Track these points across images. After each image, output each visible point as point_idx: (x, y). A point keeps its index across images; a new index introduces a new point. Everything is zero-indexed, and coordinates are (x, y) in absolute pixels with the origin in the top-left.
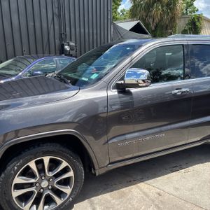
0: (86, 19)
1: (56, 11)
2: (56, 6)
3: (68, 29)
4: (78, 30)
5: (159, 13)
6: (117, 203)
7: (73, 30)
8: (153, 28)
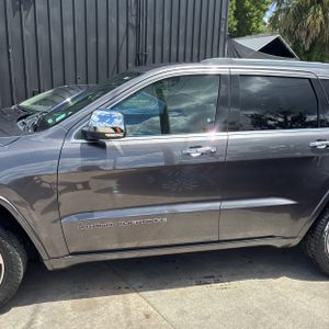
0: (182, 32)
1: (133, 21)
2: (134, 13)
3: (150, 47)
4: (166, 48)
5: (318, 22)
6: (73, 316)
7: (158, 48)
8: (307, 48)
